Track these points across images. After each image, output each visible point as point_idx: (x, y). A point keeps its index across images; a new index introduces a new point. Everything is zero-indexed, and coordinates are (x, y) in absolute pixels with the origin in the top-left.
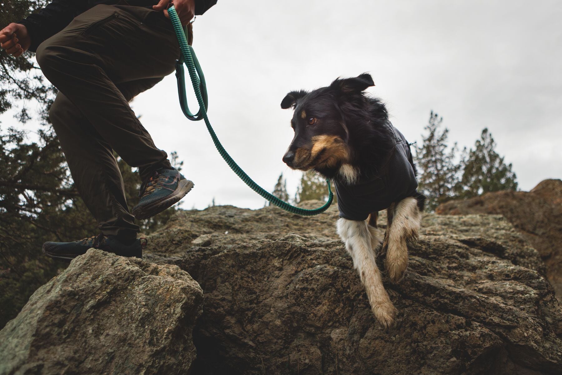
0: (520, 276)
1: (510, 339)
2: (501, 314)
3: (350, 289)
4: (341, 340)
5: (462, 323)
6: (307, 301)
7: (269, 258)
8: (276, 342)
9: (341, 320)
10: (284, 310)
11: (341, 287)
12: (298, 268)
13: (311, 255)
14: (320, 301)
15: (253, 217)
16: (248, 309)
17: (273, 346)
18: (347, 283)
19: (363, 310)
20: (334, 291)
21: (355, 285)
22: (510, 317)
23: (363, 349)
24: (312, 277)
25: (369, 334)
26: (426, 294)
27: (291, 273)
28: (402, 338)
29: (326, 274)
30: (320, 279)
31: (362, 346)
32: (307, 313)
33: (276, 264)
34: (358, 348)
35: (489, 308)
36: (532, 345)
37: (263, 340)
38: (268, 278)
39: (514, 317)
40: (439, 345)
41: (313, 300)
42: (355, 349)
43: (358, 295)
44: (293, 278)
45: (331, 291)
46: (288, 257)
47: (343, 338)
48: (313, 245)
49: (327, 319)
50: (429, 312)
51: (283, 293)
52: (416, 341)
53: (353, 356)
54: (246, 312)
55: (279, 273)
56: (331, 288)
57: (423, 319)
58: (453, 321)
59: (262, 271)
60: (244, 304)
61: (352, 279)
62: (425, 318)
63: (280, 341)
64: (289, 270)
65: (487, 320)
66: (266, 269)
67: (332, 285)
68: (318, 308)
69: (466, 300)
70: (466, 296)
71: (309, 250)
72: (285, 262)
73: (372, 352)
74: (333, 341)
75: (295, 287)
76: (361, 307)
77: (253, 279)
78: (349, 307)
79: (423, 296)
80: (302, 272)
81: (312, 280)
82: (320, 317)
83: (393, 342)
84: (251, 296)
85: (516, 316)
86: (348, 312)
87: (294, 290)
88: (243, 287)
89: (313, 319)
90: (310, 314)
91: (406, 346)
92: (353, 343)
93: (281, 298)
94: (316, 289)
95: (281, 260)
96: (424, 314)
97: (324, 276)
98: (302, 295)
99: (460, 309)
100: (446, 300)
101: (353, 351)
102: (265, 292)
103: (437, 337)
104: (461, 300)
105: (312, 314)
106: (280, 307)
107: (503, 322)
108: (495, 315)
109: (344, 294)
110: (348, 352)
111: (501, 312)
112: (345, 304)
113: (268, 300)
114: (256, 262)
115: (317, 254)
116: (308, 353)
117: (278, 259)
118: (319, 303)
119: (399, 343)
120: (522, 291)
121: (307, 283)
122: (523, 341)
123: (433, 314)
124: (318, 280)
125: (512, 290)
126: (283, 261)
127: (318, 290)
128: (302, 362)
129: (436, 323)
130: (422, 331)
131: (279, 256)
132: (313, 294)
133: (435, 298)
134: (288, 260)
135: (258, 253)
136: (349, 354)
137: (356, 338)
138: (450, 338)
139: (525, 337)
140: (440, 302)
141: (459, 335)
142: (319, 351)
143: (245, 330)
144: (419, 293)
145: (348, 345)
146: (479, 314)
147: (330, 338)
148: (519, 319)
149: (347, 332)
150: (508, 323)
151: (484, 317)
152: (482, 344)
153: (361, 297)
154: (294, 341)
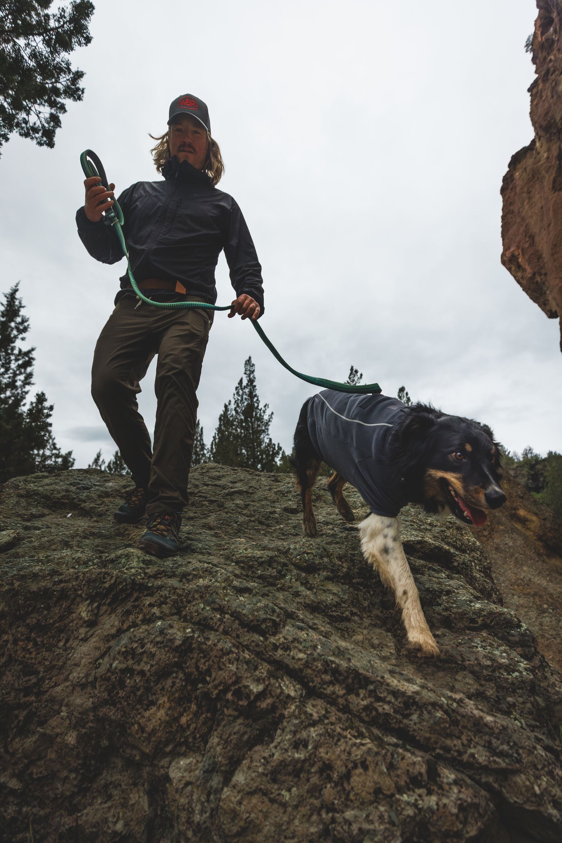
0: (491, 622)
1: (507, 795)
2: (487, 738)
3: (210, 676)
4: (188, 784)
5: (420, 774)
6: (129, 697)
7: (74, 599)
8: (67, 778)
9: (190, 740)
10: (85, 712)
11: (194, 670)
12: (123, 622)
13: (151, 595)
14: (154, 697)
15: (117, 490)
16: (20, 706)
17: (59, 786)
18: (207, 664)
19: (234, 721)
20: (181, 679)
21: (220, 669)
22: (505, 747)
23: (226, 812)
24: (142, 647)
25: (240, 778)
26: (350, 690)
27: (109, 632)
28: (302, 796)
29: (169, 644)
30: (158, 653)
31: (225, 807)
32: (127, 723)
33: (84, 614)
34: (217, 809)
35: (465, 727)
36: (550, 815)
37: (41, 773)
38: (67, 641)
39: (511, 748)
40: (377, 824)
41: (141, 696)
42: (212, 810)
43: (225, 691)
44: (112, 643)
45: (176, 678)
46: (109, 601)
47: (193, 780)
48: (160, 574)
49: (163, 740)
50: (356, 737)
51: (87, 676)
52: (331, 808)
53: (207, 828)
54: (16, 712)
55: (87, 632)
56: (176, 672)
57: (344, 757)
58: (403, 765)
59: (57, 627)
60: (13, 694)
61: (216, 656)
62: (349, 753)
63: (74, 776)
64: (107, 626)
65: (465, 757)
66: (66, 621)
67: (179, 666)
68: (147, 714)
69: (425, 712)
70: (425, 704)
71: (150, 585)
72: (104, 608)
73: (242, 823)
74: (171, 784)
75: (111, 665)
76: (230, 716)
77: (36, 644)
78: (207, 712)
79: (344, 695)
80: (128, 634)
81: (142, 654)
82: (150, 735)
83: (284, 805)
84: (27, 678)
85: (515, 744)
86: (204, 723)
87: (108, 670)
88: (16, 661)
89: (137, 736)
90: (133, 724)
91: (311, 816)
92: (209, 795)
93: (83, 686)
94: (148, 674)
95: (95, 605)
96: (346, 743)
97: (165, 647)
98: (122, 684)
99: (414, 730)
100: (386, 707)
101: (208, 814)
102: (55, 672)
103: (371, 803)
104: (415, 710)
105: (136, 726)
106: (78, 706)
107: (495, 761)
108: (477, 743)
109: (200, 685)
110: (197, 818)
111: (487, 733)
112: (199, 706)
113: (58, 689)
114: (48, 608)
115: (165, 592)
116: (124, 805)
117: (88, 605)
118: (153, 703)
119: (296, 807)
120: (506, 666)
121: (133, 658)
122: (532, 802)
123: (363, 745)
124: (153, 655)
125: (489, 663)
126: (98, 607)
127: (151, 675)
128: (109, 828)
129: (370, 769)
130: (342, 785)
131: (92, 598)
132: (142, 683)
133: (366, 698)
134: (109, 604)
135: (54, 591)
136: (198, 823)
137: (216, 781)
138: (399, 813)
139: (535, 794)
140: (376, 710)
141: (415, 805)
142: (145, 803)
143: (7, 751)
144: (337, 688)
145: (199, 800)
146: (448, 742)
147: (167, 779)
148: (521, 751)
149: (200, 765)
150: (502, 763)
151: (458, 751)
152: (462, 830)
153: (229, 696)
154: (101, 774)
